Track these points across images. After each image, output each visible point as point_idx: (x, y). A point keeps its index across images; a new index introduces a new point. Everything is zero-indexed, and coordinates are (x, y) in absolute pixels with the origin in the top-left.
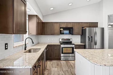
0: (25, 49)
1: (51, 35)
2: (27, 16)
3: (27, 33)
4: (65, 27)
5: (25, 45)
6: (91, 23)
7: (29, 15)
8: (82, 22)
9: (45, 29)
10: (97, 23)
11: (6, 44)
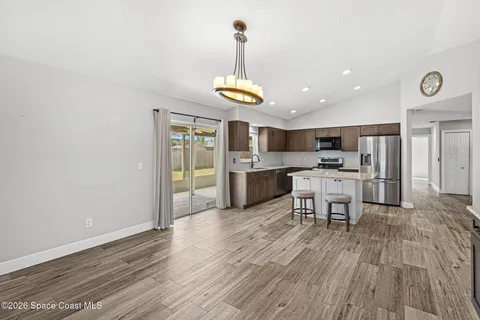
0: (252, 167)
4: (325, 136)
6: (382, 126)
7: (259, 128)
8: (361, 126)
10: (399, 124)
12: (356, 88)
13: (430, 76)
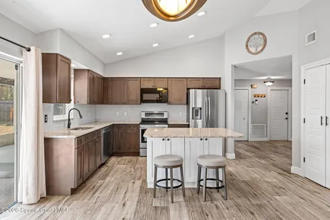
0: (69, 127)
1: (123, 104)
2: (72, 72)
3: (72, 102)
4: (151, 87)
5: (69, 120)
6: (206, 80)
7: (75, 70)
8: (187, 78)
9: (110, 91)
10: (220, 78)
11: (46, 116)
12: (190, 37)
13: (256, 36)
